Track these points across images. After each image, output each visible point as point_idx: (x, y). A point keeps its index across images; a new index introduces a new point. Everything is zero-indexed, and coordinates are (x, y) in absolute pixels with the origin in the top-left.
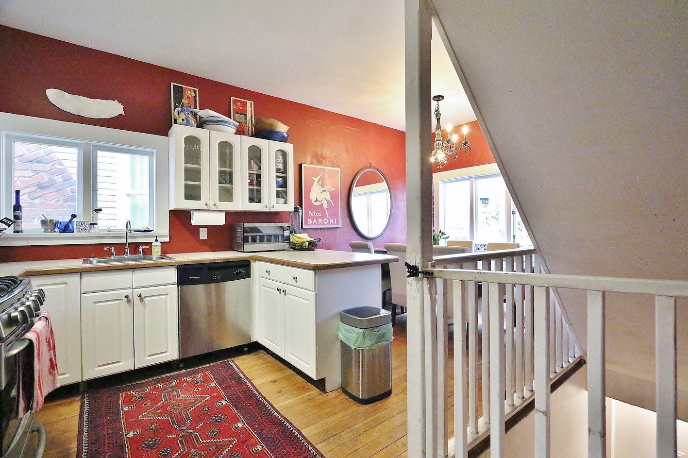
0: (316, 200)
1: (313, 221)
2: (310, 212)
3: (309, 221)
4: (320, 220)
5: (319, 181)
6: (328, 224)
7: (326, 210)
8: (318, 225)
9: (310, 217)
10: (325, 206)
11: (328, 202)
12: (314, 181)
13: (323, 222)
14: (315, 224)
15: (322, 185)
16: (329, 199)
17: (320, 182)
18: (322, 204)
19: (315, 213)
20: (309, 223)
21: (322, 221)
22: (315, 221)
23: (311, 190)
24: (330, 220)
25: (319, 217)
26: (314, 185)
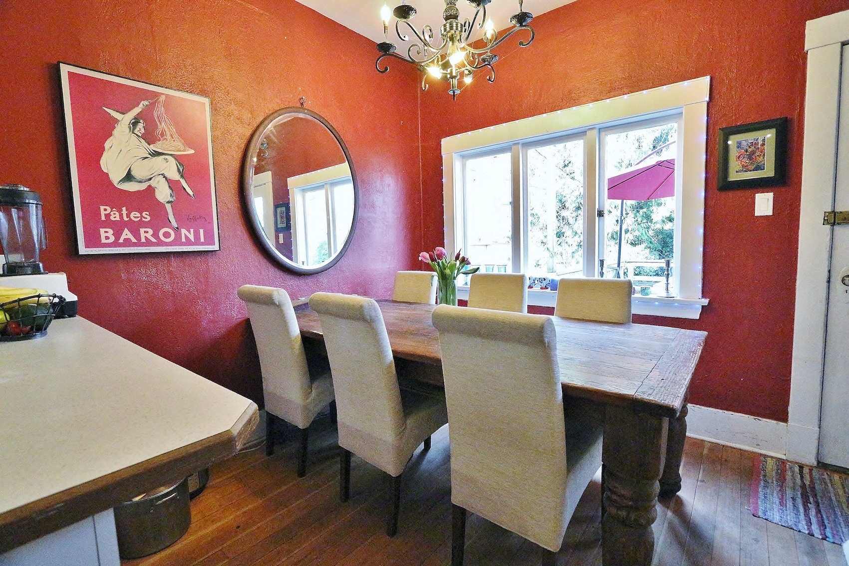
0: (129, 177)
1: (117, 235)
2: (104, 210)
3: (103, 235)
4: (146, 233)
5: (135, 124)
6: (177, 241)
7: (169, 207)
8: (139, 244)
9: (108, 223)
10: (163, 194)
11: (172, 184)
12: (116, 121)
13: (157, 237)
14: (127, 243)
15: (149, 137)
16: (175, 176)
17: (141, 126)
18: (151, 190)
19: (124, 212)
20: (104, 241)
21: (156, 235)
22: (126, 234)
23: (107, 145)
24: (184, 231)
25: (141, 224)
26: (115, 132)
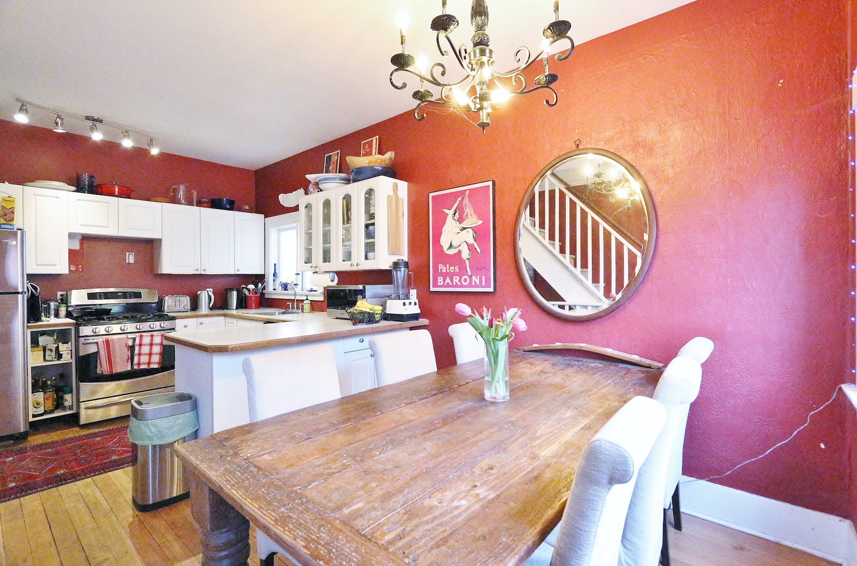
0: (451, 246)
1: (444, 280)
2: (441, 266)
3: (439, 280)
4: (456, 279)
5: (454, 214)
6: (470, 285)
7: (467, 262)
8: (453, 286)
9: (442, 274)
10: (465, 254)
12: (447, 214)
13: (461, 283)
14: (448, 286)
15: (460, 220)
16: (471, 241)
17: (457, 214)
18: (460, 252)
19: (448, 267)
20: (439, 284)
21: (460, 281)
22: (448, 280)
24: (474, 278)
25: (455, 274)
26: (447, 222)
